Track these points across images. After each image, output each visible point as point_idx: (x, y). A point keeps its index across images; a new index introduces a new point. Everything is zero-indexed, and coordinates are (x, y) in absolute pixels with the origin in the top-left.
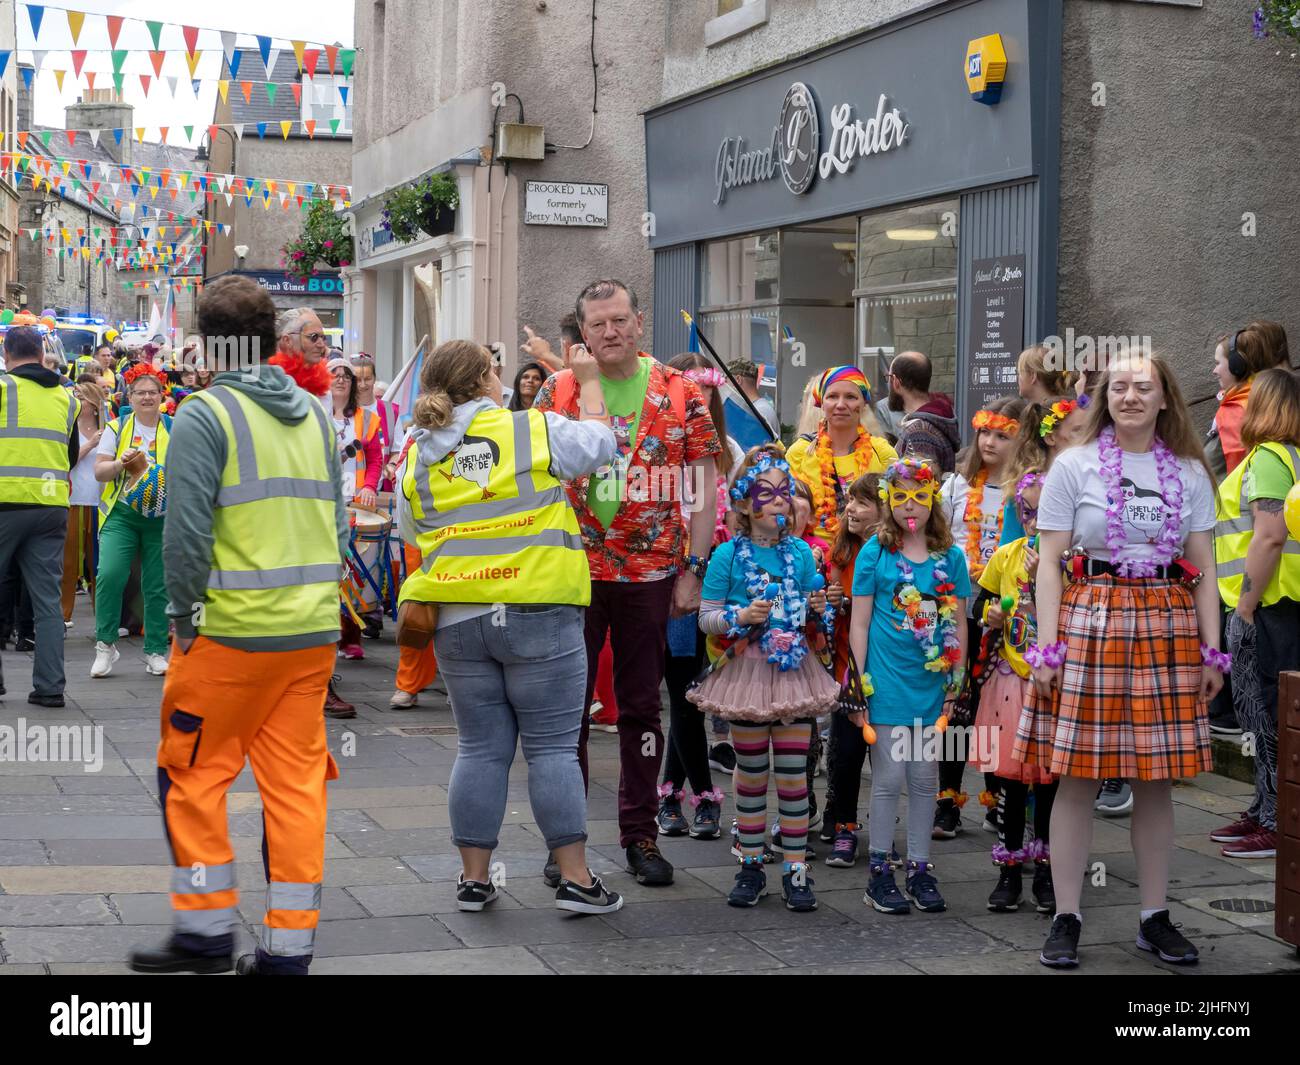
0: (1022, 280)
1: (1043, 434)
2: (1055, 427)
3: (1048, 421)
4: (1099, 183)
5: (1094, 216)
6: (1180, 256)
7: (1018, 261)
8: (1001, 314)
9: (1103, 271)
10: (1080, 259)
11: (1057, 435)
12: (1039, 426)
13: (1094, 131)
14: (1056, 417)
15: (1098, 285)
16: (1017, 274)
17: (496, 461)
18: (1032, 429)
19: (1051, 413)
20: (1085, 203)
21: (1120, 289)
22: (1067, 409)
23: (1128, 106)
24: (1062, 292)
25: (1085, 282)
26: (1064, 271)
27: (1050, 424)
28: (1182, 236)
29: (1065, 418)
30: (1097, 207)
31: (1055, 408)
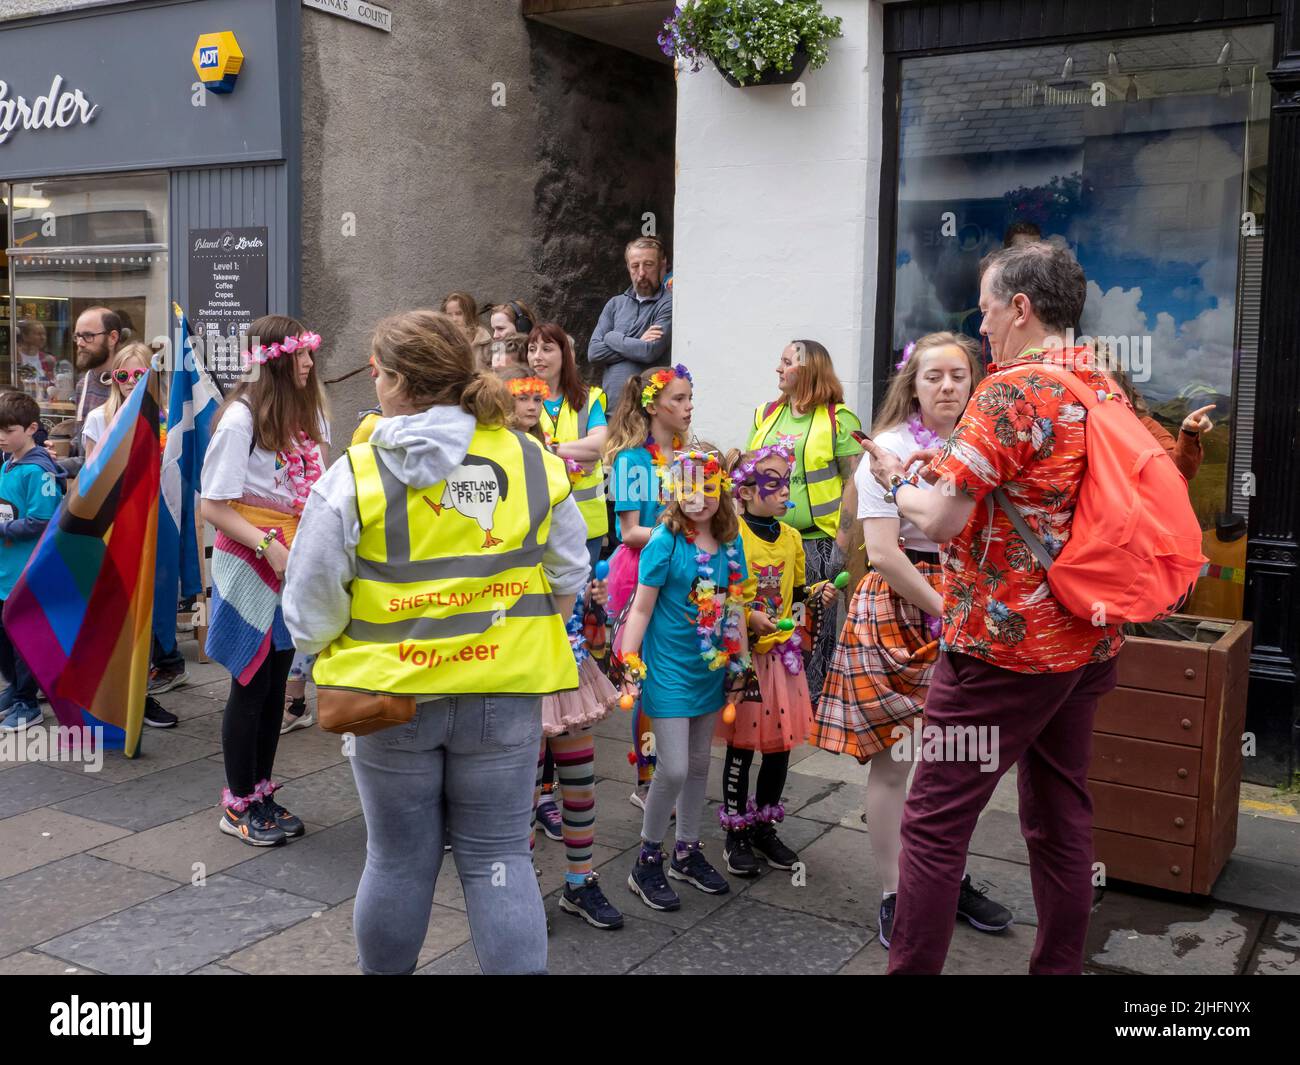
0: (265, 249)
1: (645, 405)
2: (655, 397)
3: (648, 392)
4: (326, 170)
5: (324, 198)
6: (379, 234)
7: (260, 232)
8: (236, 278)
9: (332, 245)
10: (315, 234)
11: (658, 404)
12: (641, 397)
13: (322, 125)
14: (656, 388)
15: (327, 257)
16: (256, 243)
17: (504, 494)
18: (634, 399)
19: (651, 384)
20: (317, 185)
21: (342, 260)
22: (666, 380)
23: (344, 107)
24: (304, 261)
25: (319, 253)
26: (305, 243)
27: (651, 395)
28: (379, 218)
29: (664, 387)
30: (326, 190)
31: (654, 379)
